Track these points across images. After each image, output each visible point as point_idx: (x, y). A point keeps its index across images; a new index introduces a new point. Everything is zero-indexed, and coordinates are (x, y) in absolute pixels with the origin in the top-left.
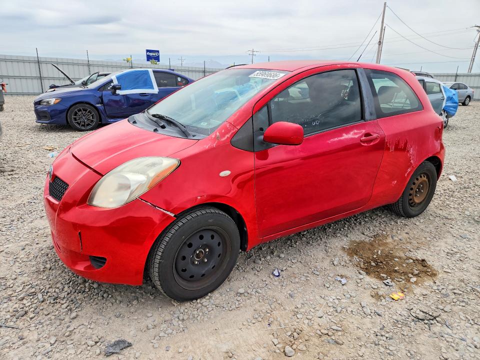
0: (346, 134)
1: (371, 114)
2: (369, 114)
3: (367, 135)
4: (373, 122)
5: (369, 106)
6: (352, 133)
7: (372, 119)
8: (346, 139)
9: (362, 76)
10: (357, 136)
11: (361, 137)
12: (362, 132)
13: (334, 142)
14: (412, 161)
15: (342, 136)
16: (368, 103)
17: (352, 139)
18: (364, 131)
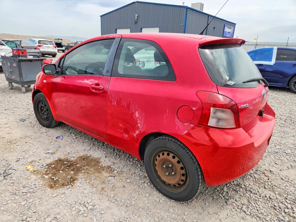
0: (87, 80)
1: (107, 72)
2: (106, 71)
3: (98, 85)
4: (107, 78)
5: (107, 66)
6: (90, 80)
7: (107, 75)
8: (84, 83)
9: (115, 44)
10: (90, 83)
11: (93, 84)
12: (95, 82)
13: (79, 82)
14: (139, 125)
15: (84, 80)
16: (108, 63)
17: (87, 84)
18: (96, 82)
